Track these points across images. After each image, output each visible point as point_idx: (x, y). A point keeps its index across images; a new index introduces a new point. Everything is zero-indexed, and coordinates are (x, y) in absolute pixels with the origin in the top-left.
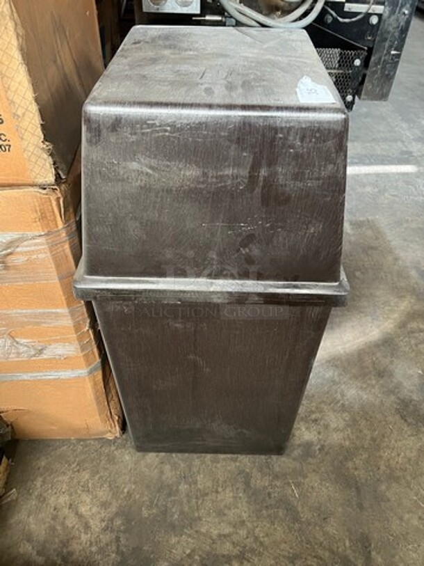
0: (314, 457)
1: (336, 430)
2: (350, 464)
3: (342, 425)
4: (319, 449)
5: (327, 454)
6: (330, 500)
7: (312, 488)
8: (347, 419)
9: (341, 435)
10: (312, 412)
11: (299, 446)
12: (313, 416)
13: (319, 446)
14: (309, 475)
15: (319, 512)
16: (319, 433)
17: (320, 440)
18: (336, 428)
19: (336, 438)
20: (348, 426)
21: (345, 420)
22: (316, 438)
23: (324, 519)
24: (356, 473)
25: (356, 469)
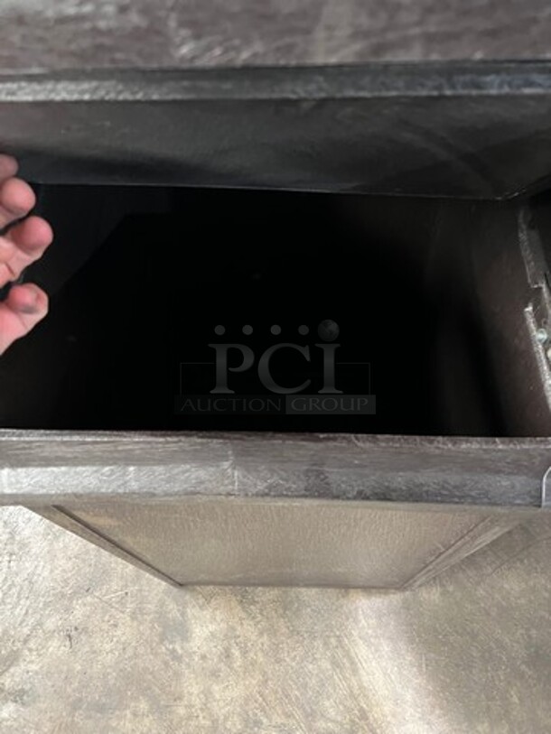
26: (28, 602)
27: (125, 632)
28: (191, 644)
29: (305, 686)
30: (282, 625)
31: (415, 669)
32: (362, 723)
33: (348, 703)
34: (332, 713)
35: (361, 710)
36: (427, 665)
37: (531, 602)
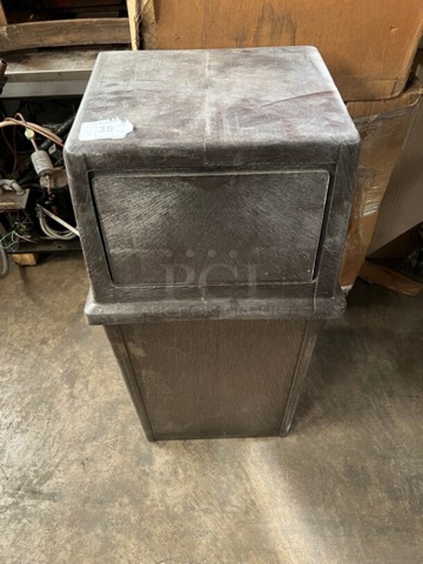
0: (138, 464)
1: (164, 493)
2: (126, 500)
3: (170, 501)
4: (144, 470)
5: (140, 477)
6: (97, 471)
7: (110, 457)
8: (176, 509)
9: (158, 498)
10: (185, 471)
11: (150, 451)
12: (180, 471)
13: (148, 471)
14: (122, 456)
15: (89, 459)
16: (161, 474)
17: (154, 472)
18: (165, 493)
19: (155, 490)
20: (167, 508)
21: (174, 506)
22: (156, 469)
23: (83, 463)
24: (117, 504)
25: (121, 505)
26: (59, 445)
27: (116, 460)
28: (155, 467)
29: (220, 488)
30: (207, 457)
31: (282, 478)
32: (253, 507)
33: (244, 497)
34: (235, 502)
35: (252, 500)
36: (289, 476)
37: (347, 442)
